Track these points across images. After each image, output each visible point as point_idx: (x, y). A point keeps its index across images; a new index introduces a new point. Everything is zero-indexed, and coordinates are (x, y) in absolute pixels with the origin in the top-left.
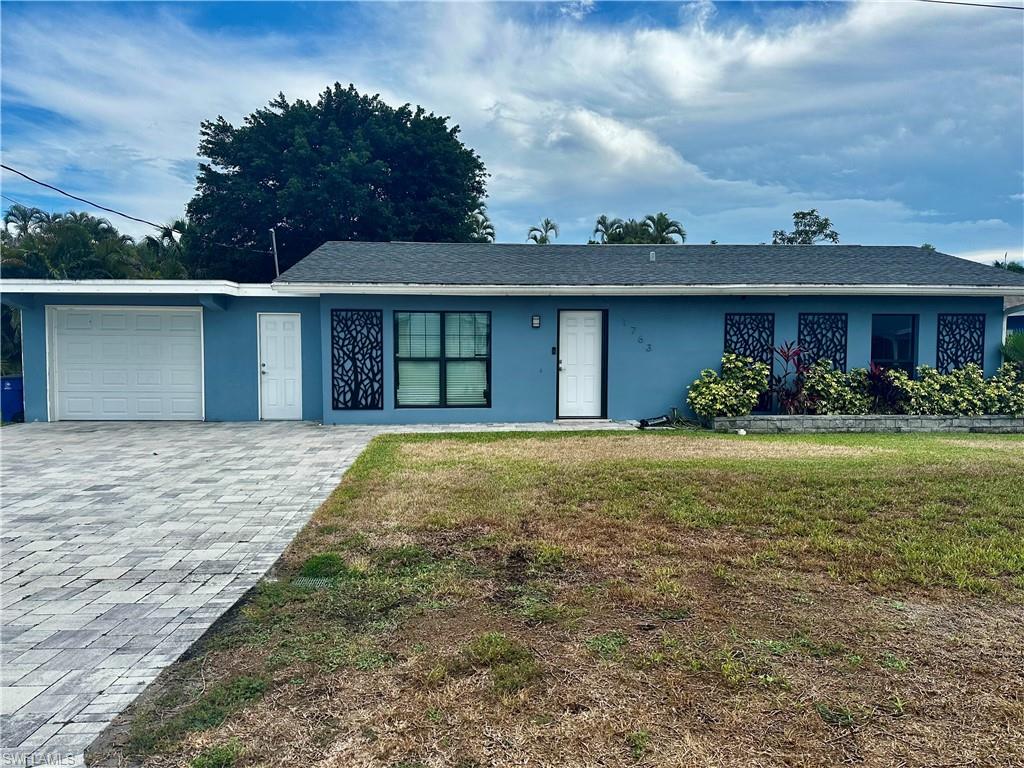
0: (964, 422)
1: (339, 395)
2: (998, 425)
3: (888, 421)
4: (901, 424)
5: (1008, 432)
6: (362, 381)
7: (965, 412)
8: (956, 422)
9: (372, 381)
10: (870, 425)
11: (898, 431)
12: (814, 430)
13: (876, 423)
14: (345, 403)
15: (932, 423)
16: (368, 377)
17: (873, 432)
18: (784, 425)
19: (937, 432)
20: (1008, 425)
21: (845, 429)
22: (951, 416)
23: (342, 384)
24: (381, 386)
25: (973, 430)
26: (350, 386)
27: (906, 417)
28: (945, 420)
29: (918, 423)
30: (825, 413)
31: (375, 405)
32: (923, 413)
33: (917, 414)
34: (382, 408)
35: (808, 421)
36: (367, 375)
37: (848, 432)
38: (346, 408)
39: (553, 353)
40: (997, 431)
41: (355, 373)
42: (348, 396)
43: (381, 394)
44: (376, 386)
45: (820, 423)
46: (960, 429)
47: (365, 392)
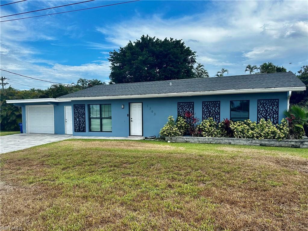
0: (257, 142)
1: (76, 128)
2: (273, 143)
3: (226, 140)
4: (230, 141)
5: (277, 146)
6: (81, 124)
7: (257, 137)
8: (254, 141)
9: (83, 124)
10: (219, 141)
11: (230, 144)
12: (198, 142)
13: (221, 141)
14: (77, 130)
15: (243, 141)
16: (82, 123)
17: (220, 143)
18: (188, 140)
19: (245, 145)
20: (277, 143)
21: (209, 142)
22: (251, 139)
23: (76, 125)
24: (85, 126)
25: (261, 145)
26: (78, 125)
27: (233, 139)
28: (249, 140)
29: (238, 141)
30: (205, 136)
31: (84, 131)
32: (240, 137)
33: (237, 138)
34: (85, 132)
35: (196, 139)
36: (82, 122)
37: (210, 143)
38: (77, 131)
39: (128, 116)
40: (273, 145)
41: (79, 122)
42: (78, 128)
43: (85, 128)
44: (84, 125)
45: (200, 140)
46: (256, 144)
47: (82, 127)
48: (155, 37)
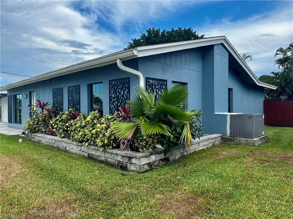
0: (85, 149)
4: (66, 145)
8: (82, 148)
19: (76, 153)
25: (89, 155)
26: (9, 116)
28: (79, 146)
34: (12, 123)
36: (11, 113)
40: (99, 159)
42: (9, 119)
43: (12, 119)
48: (160, 28)
